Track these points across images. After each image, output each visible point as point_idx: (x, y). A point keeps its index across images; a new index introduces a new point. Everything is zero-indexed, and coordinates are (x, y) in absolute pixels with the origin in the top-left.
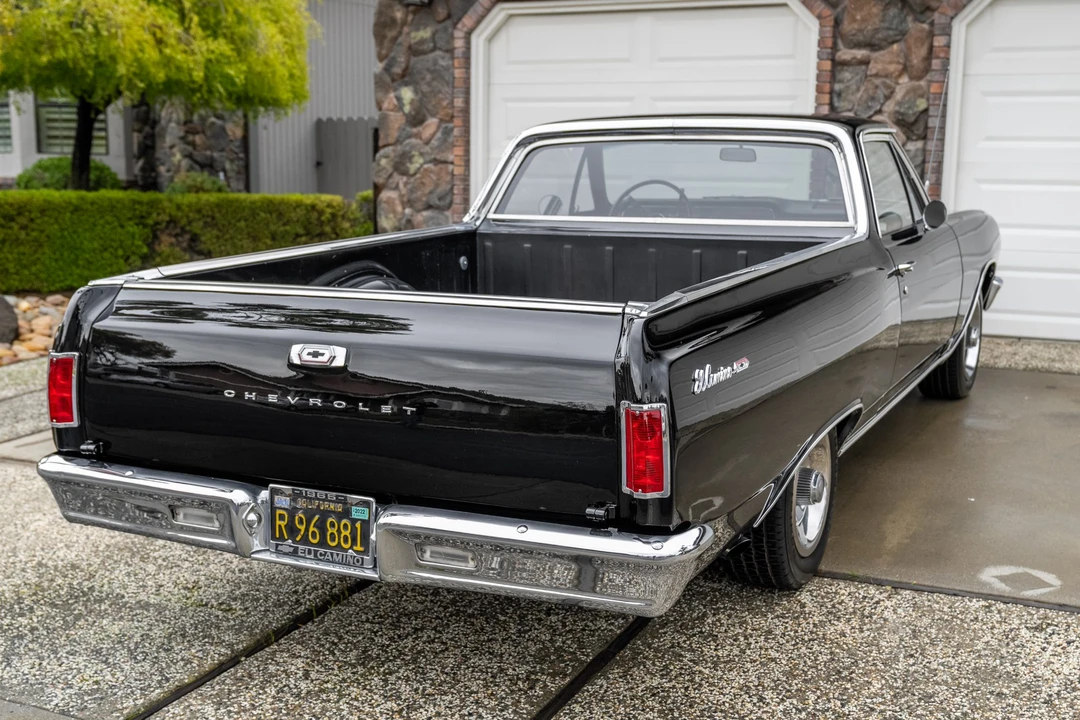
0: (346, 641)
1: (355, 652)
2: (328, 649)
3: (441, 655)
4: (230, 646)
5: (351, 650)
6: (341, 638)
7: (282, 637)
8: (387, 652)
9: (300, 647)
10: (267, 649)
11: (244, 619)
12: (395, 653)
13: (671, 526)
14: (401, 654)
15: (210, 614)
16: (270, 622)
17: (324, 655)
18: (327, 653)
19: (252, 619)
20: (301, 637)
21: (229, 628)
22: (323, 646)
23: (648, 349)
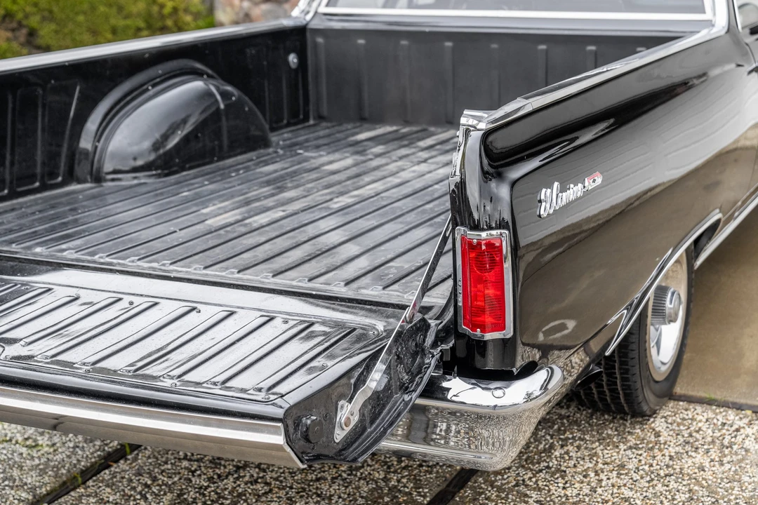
0: (160, 482)
1: (169, 496)
2: (140, 493)
3: (264, 499)
4: (33, 489)
5: (165, 494)
6: (154, 479)
7: (91, 478)
8: (204, 495)
9: (108, 490)
10: (72, 493)
11: (50, 457)
12: (214, 496)
13: (514, 370)
14: (219, 497)
15: (14, 452)
16: (78, 461)
17: (135, 500)
18: (138, 497)
19: (59, 457)
20: (112, 479)
21: (32, 468)
22: (134, 488)
23: (486, 168)
